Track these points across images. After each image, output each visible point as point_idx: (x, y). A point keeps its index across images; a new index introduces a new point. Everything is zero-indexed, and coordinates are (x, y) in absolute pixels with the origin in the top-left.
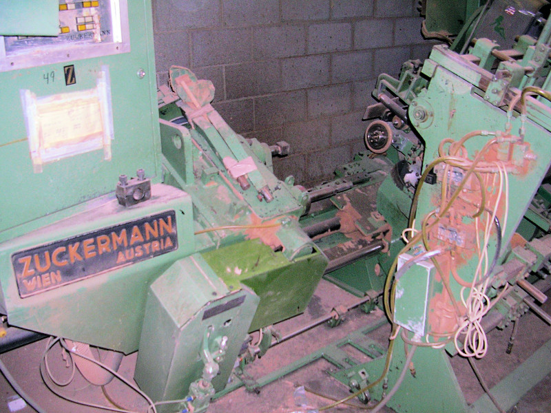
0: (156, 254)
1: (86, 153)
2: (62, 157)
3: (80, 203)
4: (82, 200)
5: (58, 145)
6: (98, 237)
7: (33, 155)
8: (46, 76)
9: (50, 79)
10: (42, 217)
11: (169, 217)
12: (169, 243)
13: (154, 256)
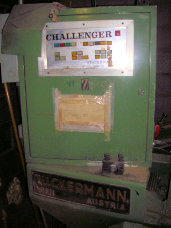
0: (112, 210)
1: (91, 133)
2: (74, 131)
3: (83, 159)
4: (85, 159)
5: (71, 123)
6: (76, 183)
7: (56, 125)
8: (69, 83)
9: (71, 85)
10: (57, 159)
11: (125, 192)
12: (123, 208)
13: (110, 211)
